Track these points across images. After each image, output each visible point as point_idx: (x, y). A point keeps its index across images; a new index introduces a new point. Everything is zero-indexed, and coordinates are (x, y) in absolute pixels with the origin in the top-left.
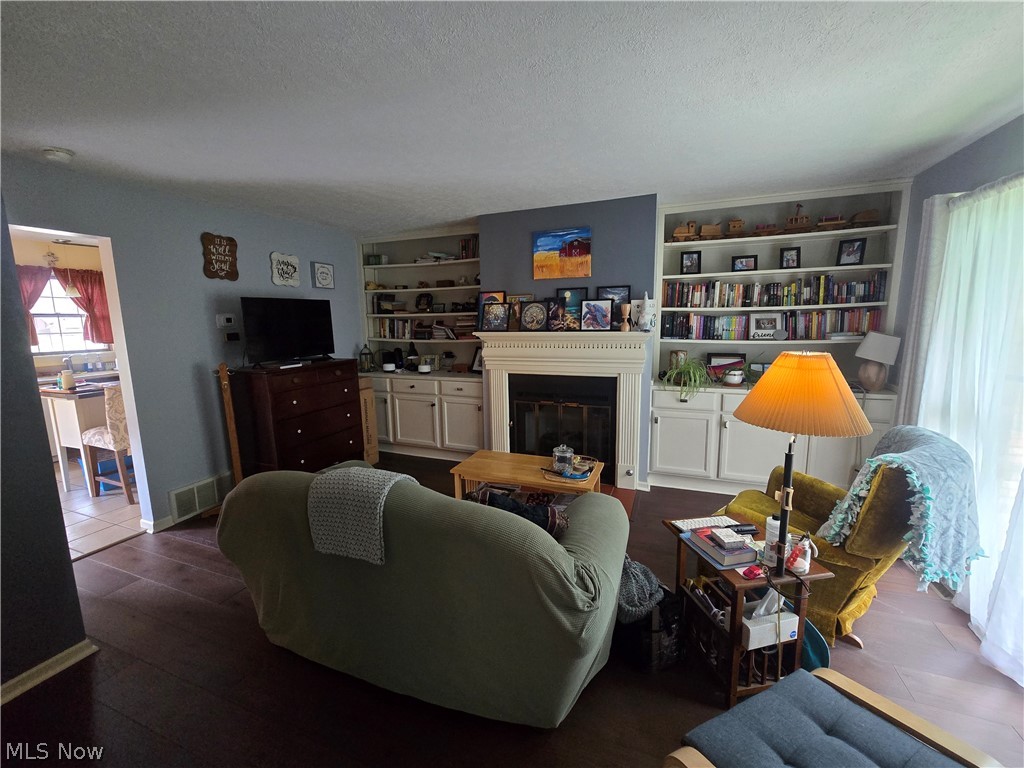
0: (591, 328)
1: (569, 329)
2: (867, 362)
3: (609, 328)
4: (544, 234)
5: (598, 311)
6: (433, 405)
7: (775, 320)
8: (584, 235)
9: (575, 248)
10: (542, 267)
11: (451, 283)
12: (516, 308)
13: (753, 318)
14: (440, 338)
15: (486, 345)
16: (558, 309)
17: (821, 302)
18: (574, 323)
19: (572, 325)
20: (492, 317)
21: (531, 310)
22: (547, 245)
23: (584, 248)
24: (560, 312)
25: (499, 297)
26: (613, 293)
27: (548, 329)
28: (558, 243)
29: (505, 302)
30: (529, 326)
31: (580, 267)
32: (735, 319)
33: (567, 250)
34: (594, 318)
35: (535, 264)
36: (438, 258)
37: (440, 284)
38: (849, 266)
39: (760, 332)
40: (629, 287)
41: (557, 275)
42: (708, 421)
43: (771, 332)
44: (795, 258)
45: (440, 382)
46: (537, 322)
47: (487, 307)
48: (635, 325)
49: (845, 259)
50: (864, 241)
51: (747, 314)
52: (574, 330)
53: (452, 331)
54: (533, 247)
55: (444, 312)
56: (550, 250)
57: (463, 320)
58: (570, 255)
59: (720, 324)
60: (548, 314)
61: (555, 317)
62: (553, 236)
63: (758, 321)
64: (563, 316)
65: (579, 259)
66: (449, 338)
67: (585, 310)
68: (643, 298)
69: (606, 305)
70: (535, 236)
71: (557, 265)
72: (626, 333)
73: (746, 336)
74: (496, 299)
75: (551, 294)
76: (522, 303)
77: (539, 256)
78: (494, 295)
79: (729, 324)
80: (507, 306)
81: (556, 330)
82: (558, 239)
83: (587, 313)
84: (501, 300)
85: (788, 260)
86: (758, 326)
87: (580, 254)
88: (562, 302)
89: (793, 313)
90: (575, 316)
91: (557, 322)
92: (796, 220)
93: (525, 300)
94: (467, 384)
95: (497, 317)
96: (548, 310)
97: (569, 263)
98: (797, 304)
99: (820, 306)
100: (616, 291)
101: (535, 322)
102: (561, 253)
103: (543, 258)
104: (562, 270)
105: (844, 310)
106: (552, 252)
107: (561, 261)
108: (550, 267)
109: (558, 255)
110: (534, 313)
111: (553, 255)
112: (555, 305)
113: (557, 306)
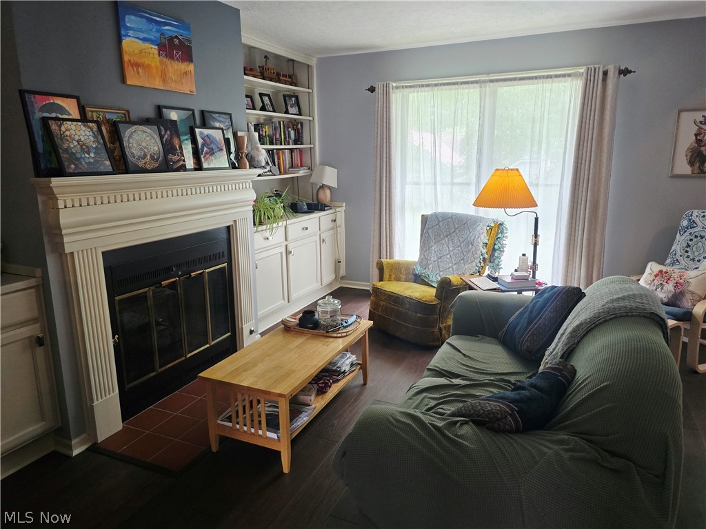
0: (212, 165)
3: (228, 166)
4: (133, 10)
5: (213, 143)
8: (185, 33)
9: (177, 48)
10: (137, 65)
15: (60, 203)
16: (171, 137)
17: (283, 143)
20: (73, 146)
21: (136, 137)
23: (185, 51)
24: (176, 142)
25: (71, 107)
28: (154, 33)
29: (84, 119)
30: (141, 164)
31: (183, 80)
33: (167, 48)
34: (211, 152)
35: (126, 58)
38: (292, 116)
40: (230, 115)
41: (158, 84)
44: (270, 103)
46: (152, 157)
47: (54, 126)
49: (291, 110)
54: (120, 25)
56: (145, 40)
58: (171, 57)
60: (162, 144)
61: (172, 148)
62: (146, 18)
64: (180, 148)
65: (183, 66)
70: (120, 9)
71: (157, 67)
72: (247, 170)
74: (61, 109)
77: (130, 45)
78: (59, 101)
80: (93, 126)
81: (177, 170)
82: (154, 27)
83: (203, 145)
84: (75, 114)
85: (267, 105)
87: (183, 59)
88: (174, 127)
91: (176, 157)
92: (268, 69)
93: (114, 117)
95: (85, 148)
96: (161, 137)
97: (170, 68)
98: (271, 143)
99: (283, 147)
100: (221, 119)
101: (149, 157)
102: (159, 50)
103: (136, 51)
104: (164, 78)
105: (292, 150)
106: (148, 45)
107: (162, 63)
108: (147, 68)
109: (156, 52)
110: (143, 142)
111: (147, 51)
112: (166, 132)
113: (168, 132)
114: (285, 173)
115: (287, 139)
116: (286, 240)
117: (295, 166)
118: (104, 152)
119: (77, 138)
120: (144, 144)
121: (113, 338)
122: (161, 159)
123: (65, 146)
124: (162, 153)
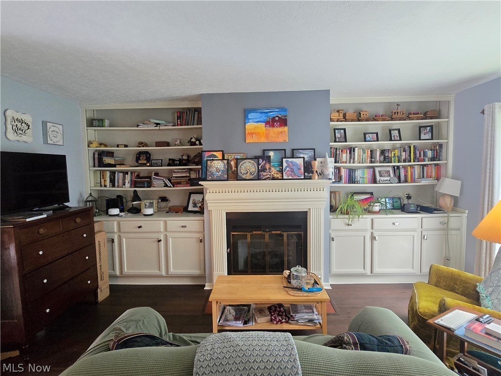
0: (291, 178)
1: (274, 179)
2: (444, 195)
3: (303, 178)
4: (254, 110)
5: (294, 165)
6: (159, 241)
7: (389, 172)
8: (283, 113)
9: (277, 121)
10: (252, 134)
11: (168, 144)
12: (233, 163)
13: (377, 170)
14: (158, 186)
15: (208, 191)
16: (265, 164)
17: (412, 161)
18: (277, 174)
19: (275, 175)
20: (213, 170)
21: (245, 165)
22: (256, 118)
23: (283, 122)
24: (267, 166)
25: (219, 155)
26: (304, 154)
27: (258, 178)
28: (264, 118)
29: (223, 159)
30: (244, 177)
31: (280, 136)
32: (366, 171)
33: (271, 123)
34: (292, 171)
35: (247, 132)
36: (157, 124)
37: (158, 144)
38: (426, 140)
39: (382, 179)
40: (314, 149)
41: (263, 140)
42: (364, 237)
43: (388, 178)
44: (398, 135)
45: (165, 222)
46: (251, 173)
47: (209, 162)
48: (321, 175)
49: (423, 137)
50: (432, 127)
51: (373, 167)
52: (278, 179)
53: (170, 180)
54: (246, 119)
55: (161, 166)
56: (258, 122)
57: (179, 172)
58: (273, 126)
59: (358, 174)
60: (258, 167)
61: (264, 170)
62: (260, 112)
63: (380, 172)
64: (270, 169)
65: (280, 129)
66: (166, 186)
67: (285, 165)
68: (324, 157)
69: (300, 162)
70: (246, 112)
71: (263, 133)
72: (316, 181)
73: (374, 181)
74: (215, 156)
75: (259, 153)
76: (237, 159)
77: (250, 126)
78: (215, 153)
79: (363, 174)
80: (226, 162)
81: (264, 180)
82: (264, 115)
83: (286, 167)
84: (220, 157)
85: (394, 136)
86: (381, 176)
87: (281, 126)
88: (268, 159)
89: (398, 167)
90: (278, 169)
91: (265, 173)
92: (398, 113)
93: (239, 157)
94: (191, 222)
95: (218, 170)
96: (259, 165)
97: (272, 132)
98: (399, 162)
99: (412, 163)
100: (305, 152)
101: (249, 173)
102: (266, 124)
103: (253, 128)
104: (267, 136)
105: (424, 166)
106: (259, 124)
107: (266, 130)
108: (257, 134)
109: (264, 126)
110: (248, 167)
111: (260, 126)
112: (263, 161)
113: (264, 162)
114: (412, 182)
115: (422, 157)
116: (372, 229)
117: (427, 178)
118: (226, 172)
119: (216, 167)
120: (248, 168)
121: (227, 249)
122: (255, 174)
123: (210, 170)
124: (256, 172)
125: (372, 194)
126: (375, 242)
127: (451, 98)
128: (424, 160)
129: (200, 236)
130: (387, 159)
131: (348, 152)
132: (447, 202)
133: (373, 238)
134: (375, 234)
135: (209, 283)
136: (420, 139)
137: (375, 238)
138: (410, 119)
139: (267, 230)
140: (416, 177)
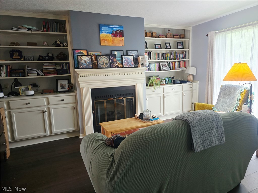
0: (127, 67)
1: (118, 67)
2: (189, 75)
3: (133, 66)
4: (105, 25)
5: (129, 60)
6: (44, 112)
7: (166, 64)
8: (121, 29)
9: (118, 33)
10: (105, 40)
11: (35, 44)
13: (161, 64)
14: (32, 75)
15: (79, 76)
16: (113, 59)
17: (175, 59)
18: (120, 65)
19: (119, 66)
20: (83, 62)
21: (102, 59)
22: (106, 31)
23: (121, 34)
24: (115, 60)
25: (85, 52)
26: (133, 53)
27: (111, 67)
28: (111, 31)
29: (88, 55)
30: (102, 66)
31: (119, 42)
32: (156, 64)
33: (115, 34)
34: (128, 63)
35: (101, 39)
36: (29, 29)
37: (29, 44)
38: (180, 49)
39: (164, 68)
40: (138, 51)
41: (111, 44)
43: (166, 68)
44: (169, 46)
45: (48, 99)
46: (106, 64)
47: (79, 57)
48: (143, 65)
49: (179, 47)
51: (159, 63)
52: (120, 67)
53: (42, 71)
54: (100, 31)
55: (33, 61)
56: (107, 33)
57: (48, 65)
58: (116, 36)
59: (152, 66)
60: (110, 61)
61: (113, 62)
62: (108, 27)
63: (162, 65)
64: (116, 61)
65: (120, 38)
66: (38, 74)
67: (124, 59)
68: (143, 55)
69: (131, 58)
70: (100, 26)
71: (111, 40)
72: (140, 68)
74: (82, 53)
75: (108, 52)
77: (103, 35)
78: (82, 51)
79: (154, 66)
80: (90, 57)
81: (114, 68)
82: (111, 29)
83: (125, 61)
84: (86, 54)
85: (168, 46)
86: (163, 67)
87: (120, 36)
88: (115, 56)
89: (169, 62)
90: (120, 62)
91: (114, 64)
92: (169, 34)
93: (97, 54)
94: (68, 98)
95: (86, 62)
96: (110, 59)
97: (115, 40)
98: (170, 59)
99: (175, 60)
100: (133, 52)
101: (105, 64)
102: (112, 35)
103: (105, 36)
104: (113, 42)
105: (179, 62)
106: (108, 34)
107: (112, 38)
108: (108, 40)
109: (111, 36)
110: (103, 60)
111: (109, 36)
112: (112, 57)
113: (113, 57)
114: (175, 70)
115: (178, 58)
116: (163, 92)
117: (181, 67)
118: (91, 63)
119: (84, 60)
120: (104, 61)
121: (93, 111)
122: (108, 65)
123: (81, 62)
124: (109, 63)
125: (158, 76)
126: (165, 99)
127: (191, 29)
128: (179, 59)
129: (74, 105)
130: (164, 58)
131: (148, 54)
132: (191, 78)
133: (164, 97)
134: (165, 95)
135: (81, 134)
136: (178, 48)
137: (165, 97)
138: (174, 38)
139: (115, 97)
140: (177, 67)
